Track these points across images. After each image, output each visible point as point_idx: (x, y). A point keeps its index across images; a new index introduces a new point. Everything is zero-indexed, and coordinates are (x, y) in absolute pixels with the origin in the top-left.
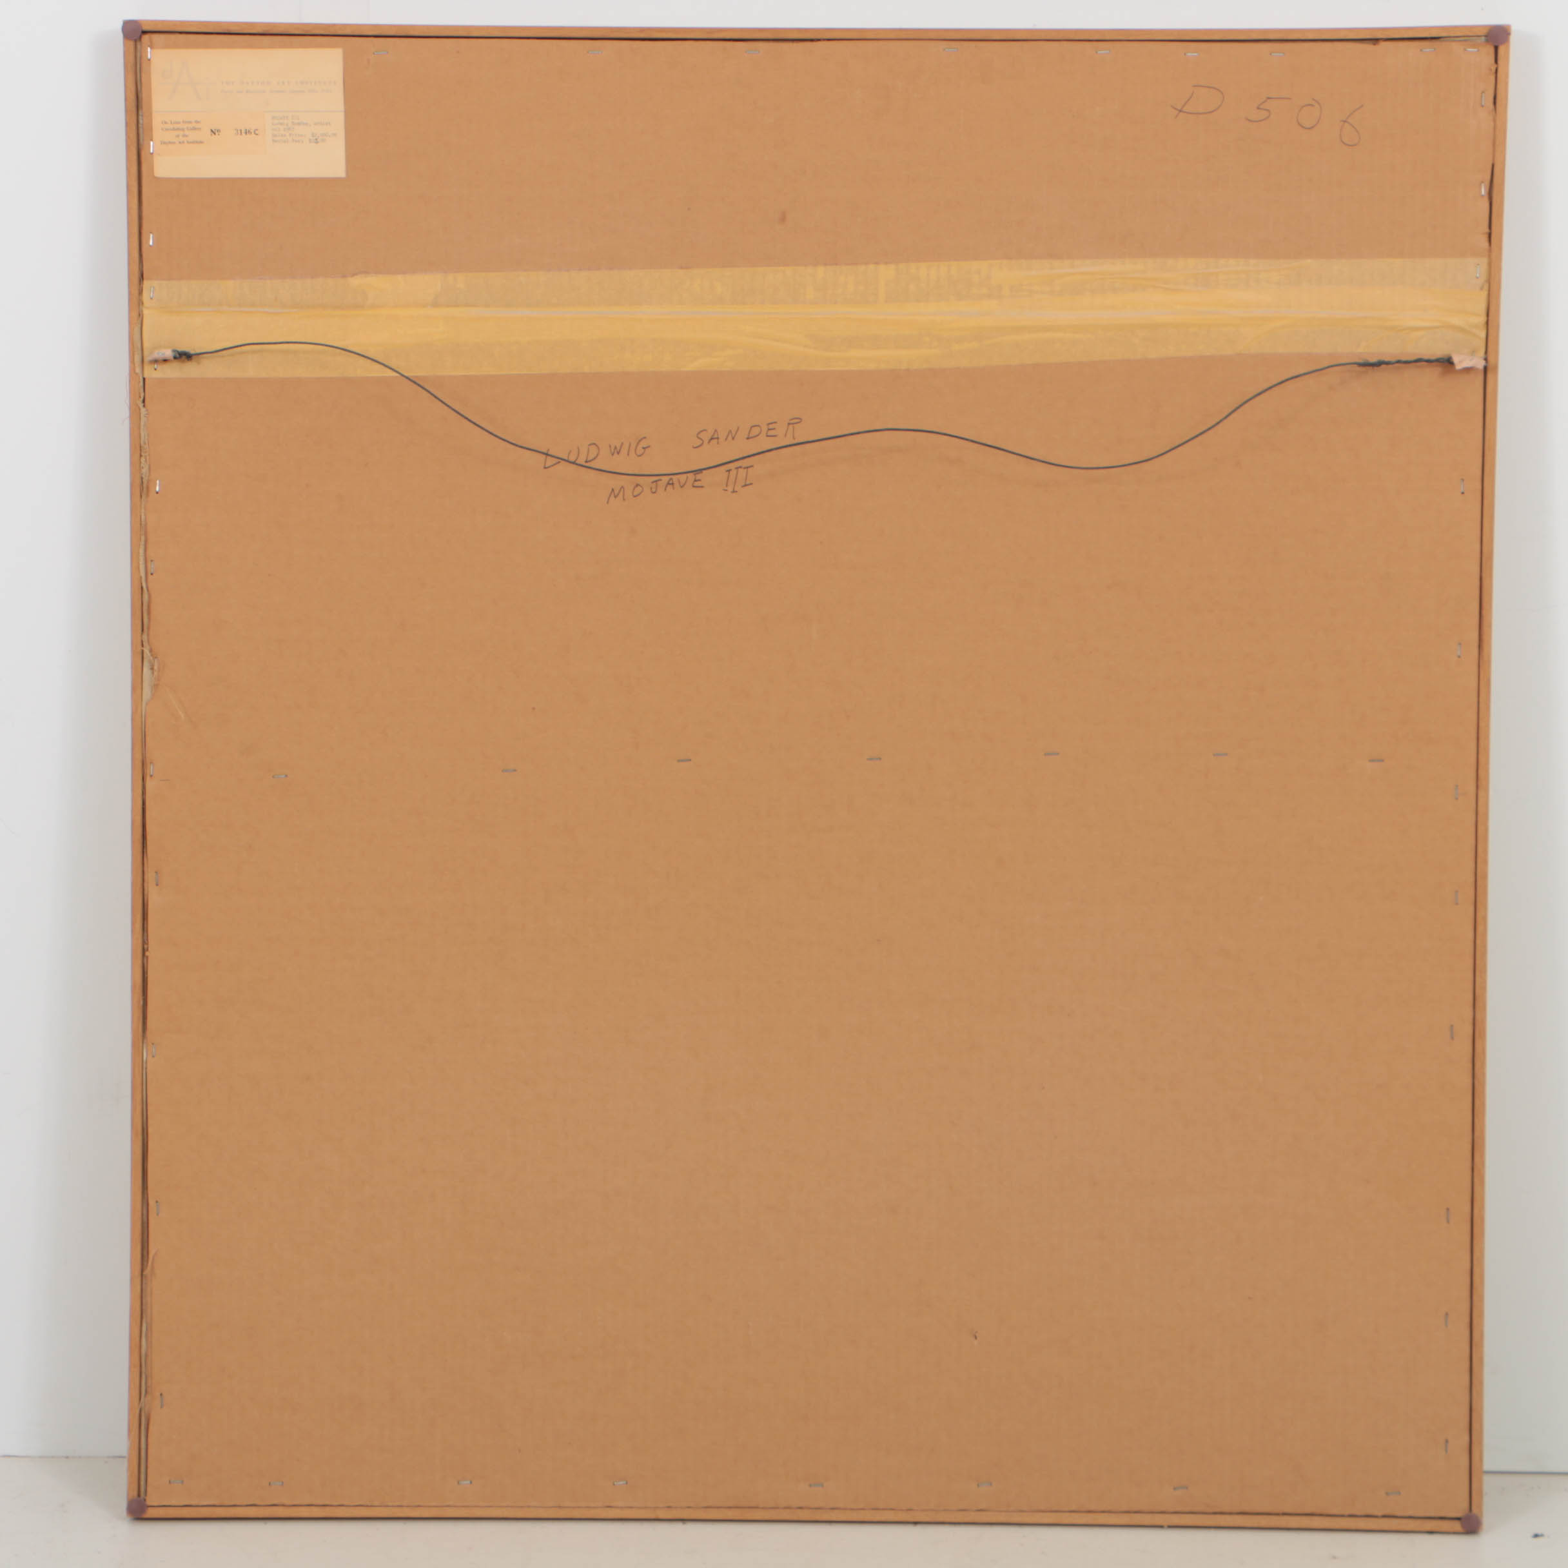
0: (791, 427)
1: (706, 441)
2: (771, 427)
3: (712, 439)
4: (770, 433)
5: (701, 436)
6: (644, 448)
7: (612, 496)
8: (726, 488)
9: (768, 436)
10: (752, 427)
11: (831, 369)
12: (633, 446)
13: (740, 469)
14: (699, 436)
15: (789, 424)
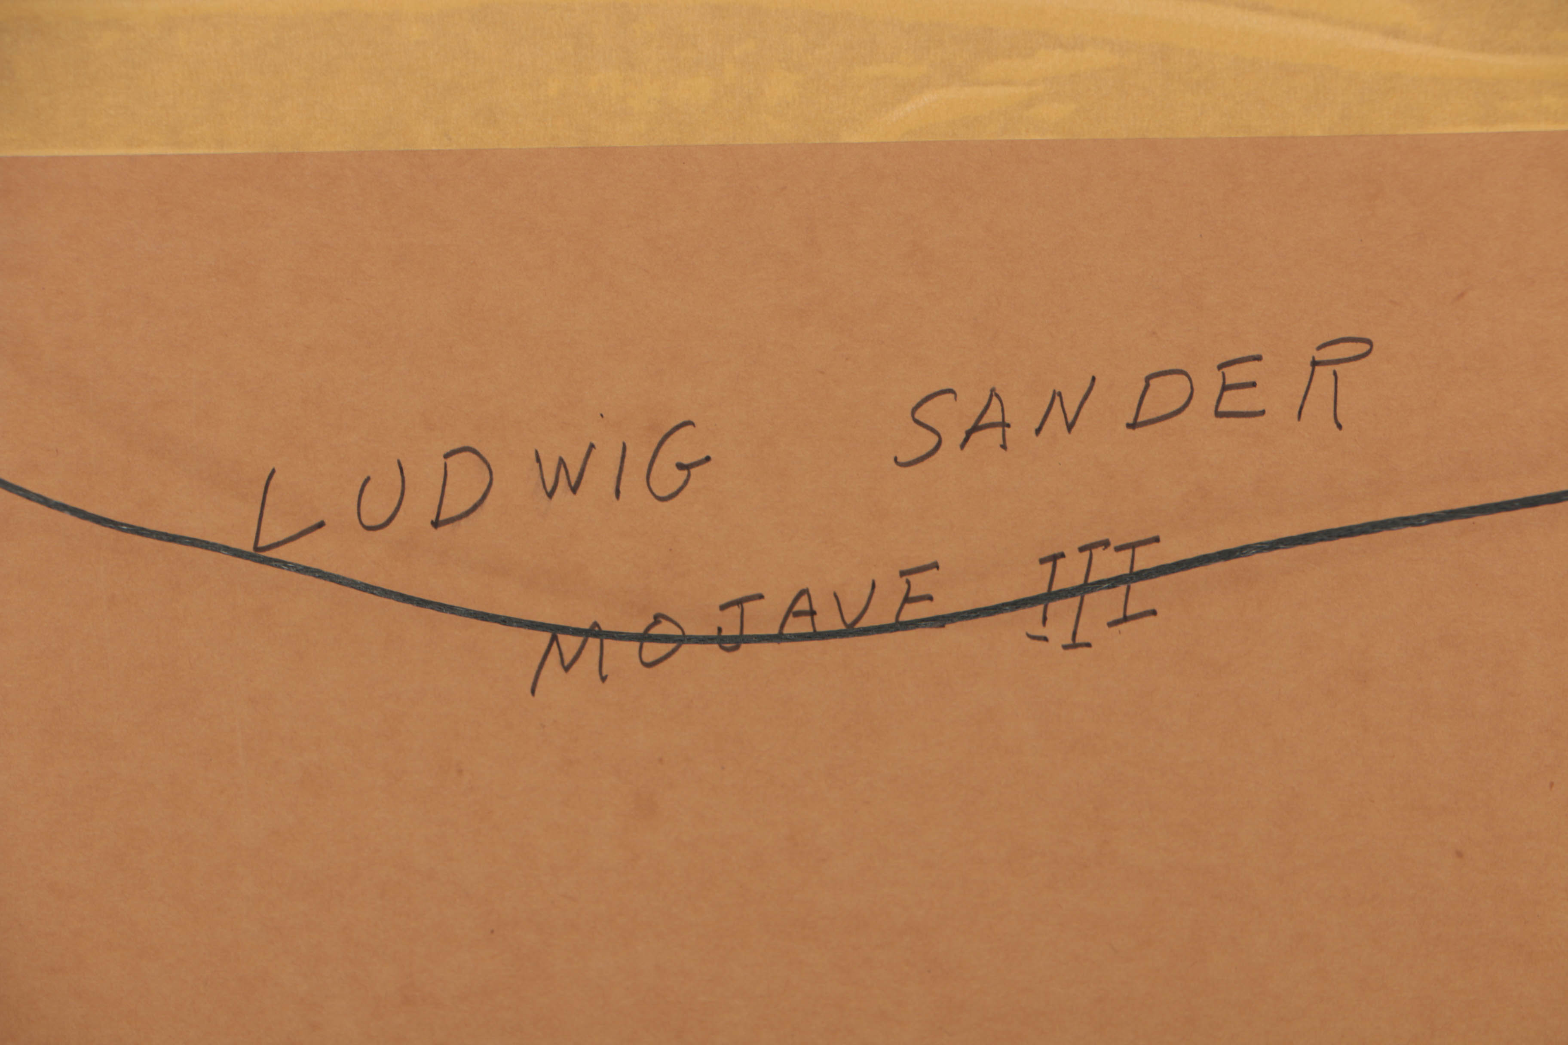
0: (1324, 373)
1: (953, 436)
2: (1234, 375)
3: (976, 428)
4: (1232, 402)
5: (929, 413)
6: (681, 466)
7: (553, 659)
8: (1040, 631)
9: (1219, 414)
10: (1148, 379)
11: (1509, 128)
12: (638, 458)
13: (1098, 552)
14: (919, 415)
15: (1315, 363)
